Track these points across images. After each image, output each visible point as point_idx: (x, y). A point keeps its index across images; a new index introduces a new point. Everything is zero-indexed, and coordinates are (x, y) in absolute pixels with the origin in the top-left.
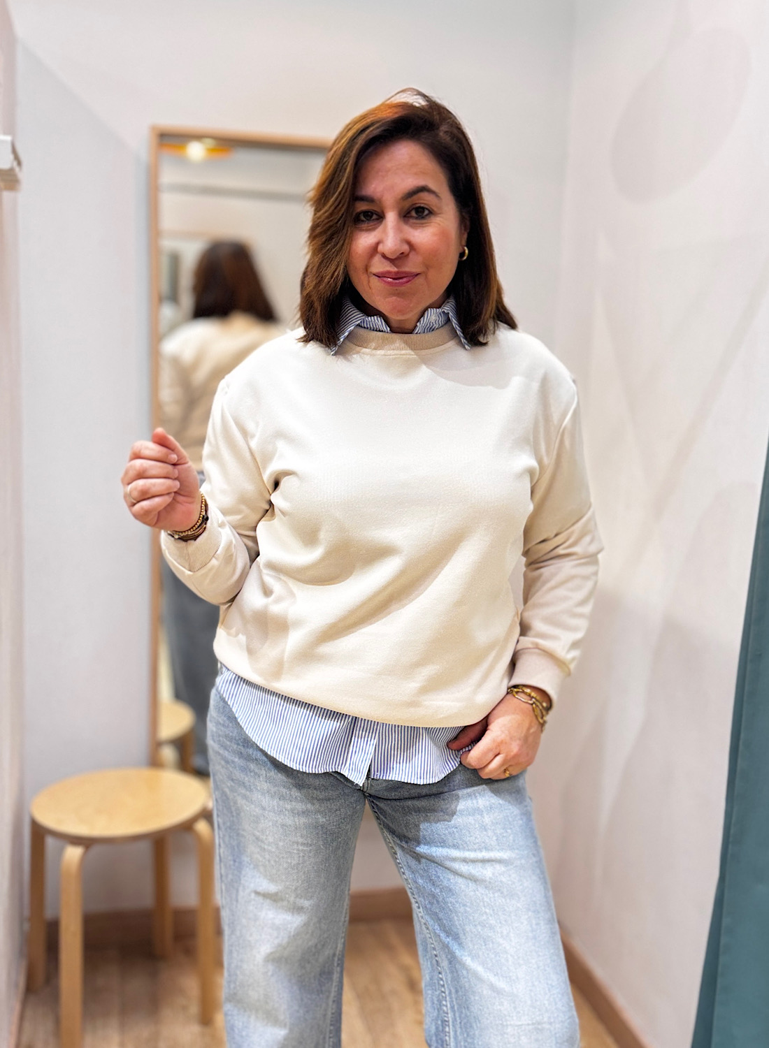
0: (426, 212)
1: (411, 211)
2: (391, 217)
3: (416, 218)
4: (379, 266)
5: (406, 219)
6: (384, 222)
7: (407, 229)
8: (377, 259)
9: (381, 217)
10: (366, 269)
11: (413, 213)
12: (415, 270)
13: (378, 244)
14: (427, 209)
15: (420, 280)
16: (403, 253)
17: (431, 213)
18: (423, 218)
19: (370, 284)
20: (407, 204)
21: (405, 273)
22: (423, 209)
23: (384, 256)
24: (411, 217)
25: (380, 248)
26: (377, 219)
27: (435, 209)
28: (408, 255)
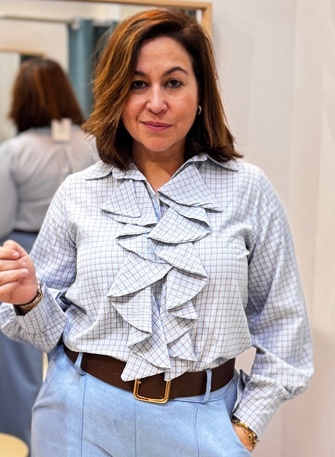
0: (178, 84)
1: (169, 82)
2: (156, 87)
3: (172, 88)
4: (146, 117)
5: (165, 87)
6: (150, 89)
7: (166, 93)
8: (145, 112)
9: (148, 85)
10: (137, 118)
11: (170, 84)
12: (169, 123)
13: (146, 103)
14: (179, 82)
15: (172, 129)
16: (163, 110)
17: (182, 84)
18: (176, 87)
19: (138, 128)
20: (167, 78)
21: (163, 124)
22: (176, 81)
23: (150, 111)
24: (169, 86)
25: (148, 105)
26: (146, 87)
27: (184, 82)
28: (166, 111)
